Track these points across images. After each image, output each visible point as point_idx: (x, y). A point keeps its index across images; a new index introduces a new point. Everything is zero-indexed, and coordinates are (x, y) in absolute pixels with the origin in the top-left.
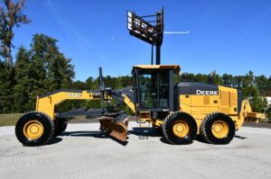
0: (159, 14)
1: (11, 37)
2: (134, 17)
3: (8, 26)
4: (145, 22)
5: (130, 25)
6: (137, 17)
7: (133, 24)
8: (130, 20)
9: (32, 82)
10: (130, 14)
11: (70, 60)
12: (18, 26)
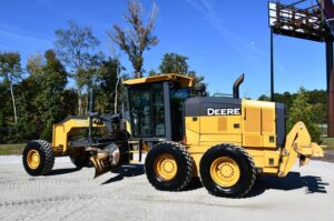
2: (279, 8)
3: (138, 51)
5: (273, 20)
7: (279, 17)
8: (273, 14)
10: (273, 6)
11: (202, 79)
12: (148, 49)
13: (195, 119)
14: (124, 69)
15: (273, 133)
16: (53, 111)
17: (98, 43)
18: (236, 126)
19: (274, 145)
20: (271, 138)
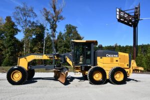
0: (137, 8)
1: (56, 27)
3: (55, 22)
4: (127, 14)
5: (118, 16)
6: (122, 11)
8: (118, 13)
9: (65, 50)
10: (118, 10)
12: (59, 22)
13: (101, 58)
14: (47, 30)
15: (128, 63)
16: (10, 49)
17: (36, 16)
18: (117, 61)
19: (128, 67)
20: (128, 65)
